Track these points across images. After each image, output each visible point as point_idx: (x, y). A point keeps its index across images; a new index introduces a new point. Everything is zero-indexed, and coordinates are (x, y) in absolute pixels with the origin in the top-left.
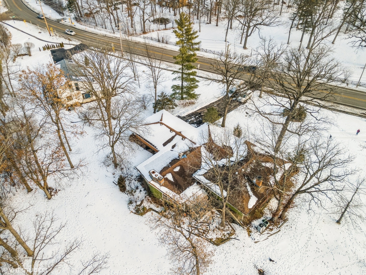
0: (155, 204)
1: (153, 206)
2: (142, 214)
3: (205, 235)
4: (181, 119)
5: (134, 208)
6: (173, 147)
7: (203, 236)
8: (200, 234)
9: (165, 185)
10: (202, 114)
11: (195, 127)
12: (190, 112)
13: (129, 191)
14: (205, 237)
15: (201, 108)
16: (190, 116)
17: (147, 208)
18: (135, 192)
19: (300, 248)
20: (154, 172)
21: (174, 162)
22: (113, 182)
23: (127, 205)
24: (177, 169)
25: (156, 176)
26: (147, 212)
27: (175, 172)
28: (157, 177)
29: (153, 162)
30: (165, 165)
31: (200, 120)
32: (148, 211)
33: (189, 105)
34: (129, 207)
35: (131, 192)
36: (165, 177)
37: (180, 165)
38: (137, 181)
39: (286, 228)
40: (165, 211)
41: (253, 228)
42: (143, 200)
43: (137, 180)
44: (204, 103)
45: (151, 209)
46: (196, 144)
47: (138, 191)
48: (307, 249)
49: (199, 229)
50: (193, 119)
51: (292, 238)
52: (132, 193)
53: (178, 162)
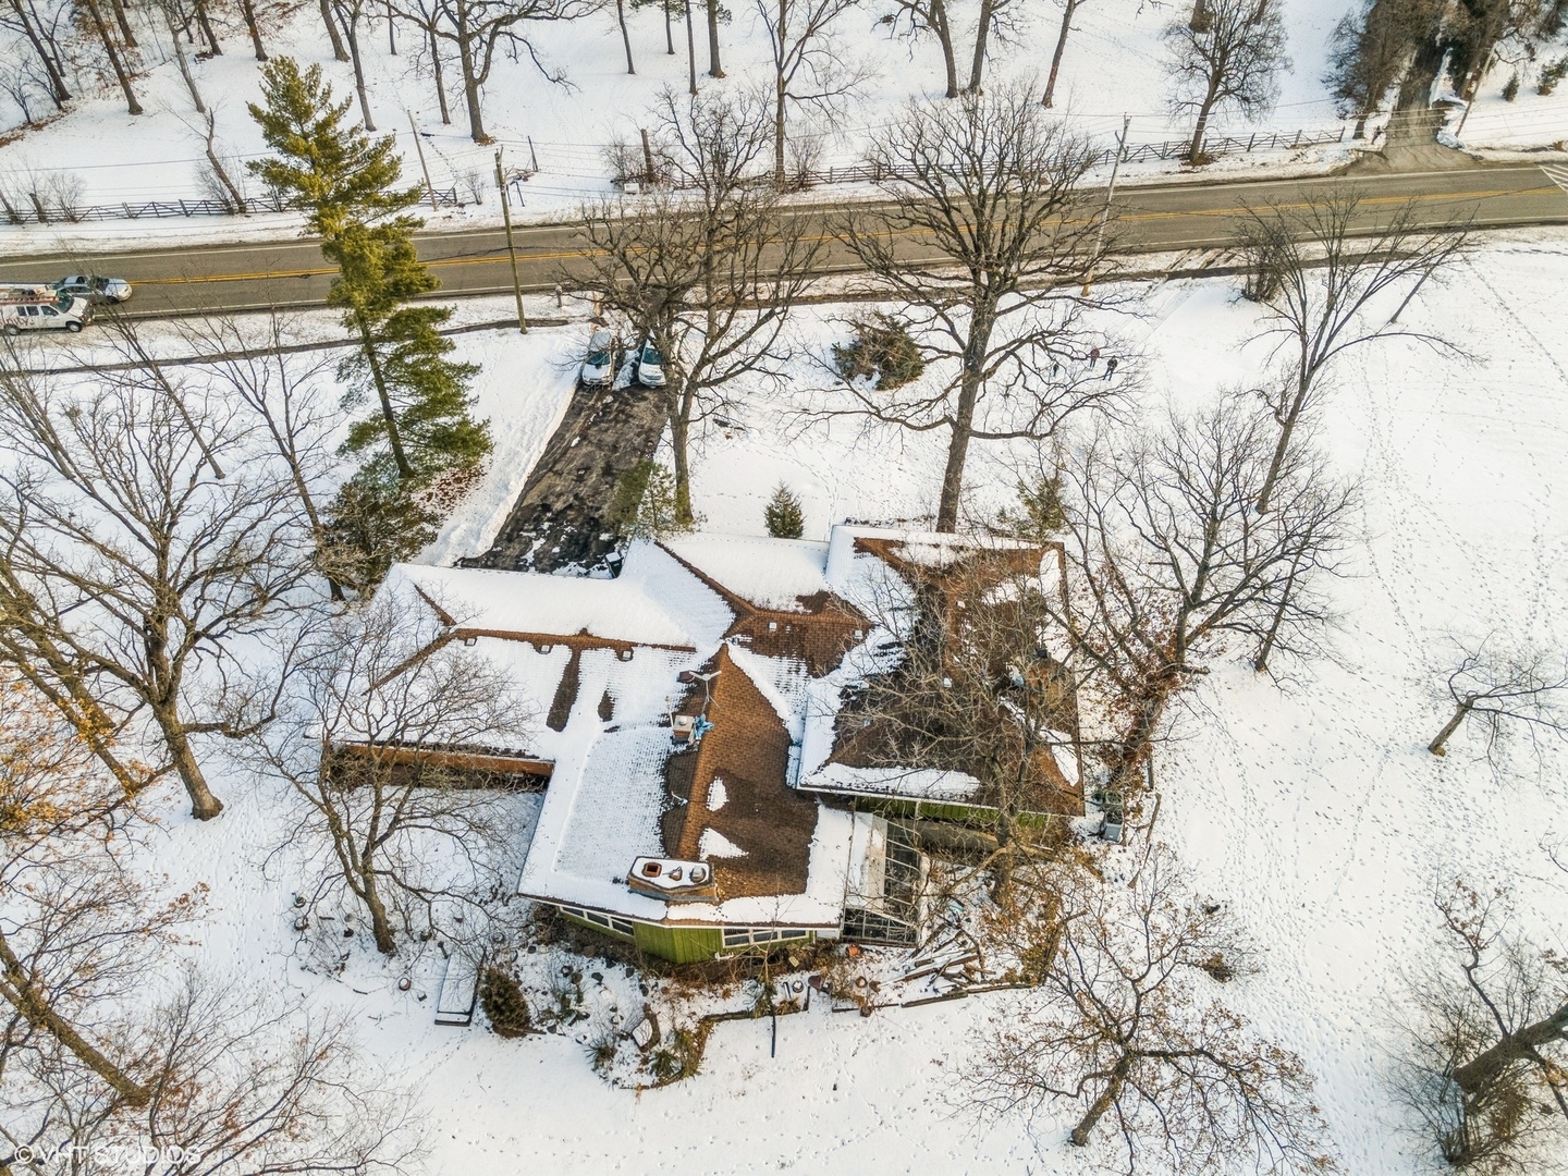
0: (705, 992)
1: (705, 1003)
2: (690, 1069)
3: (977, 976)
4: (486, 566)
5: (636, 1064)
6: (606, 709)
7: (975, 982)
8: (962, 985)
9: (733, 892)
10: (559, 506)
11: (579, 575)
12: (499, 517)
13: (549, 1011)
14: (984, 982)
15: (524, 478)
16: (511, 533)
17: (692, 1026)
18: (580, 1000)
19: (1241, 813)
20: (652, 869)
21: (678, 772)
22: (438, 1022)
23: (595, 1076)
24: (718, 796)
25: (676, 879)
26: (701, 1044)
27: (719, 813)
28: (686, 881)
29: (576, 825)
30: (655, 810)
31: (571, 535)
32: (701, 1037)
33: (461, 491)
34: (612, 1076)
35: (567, 1011)
36: (704, 856)
37: (718, 772)
38: (542, 948)
39: (1167, 775)
40: (770, 991)
41: (1087, 843)
42: (646, 1008)
43: (539, 943)
44: (523, 451)
45: (708, 1021)
46: (692, 650)
47: (587, 981)
48: (1260, 805)
49: (944, 967)
50: (537, 545)
51: (1204, 799)
52: (569, 1013)
53: (701, 765)
